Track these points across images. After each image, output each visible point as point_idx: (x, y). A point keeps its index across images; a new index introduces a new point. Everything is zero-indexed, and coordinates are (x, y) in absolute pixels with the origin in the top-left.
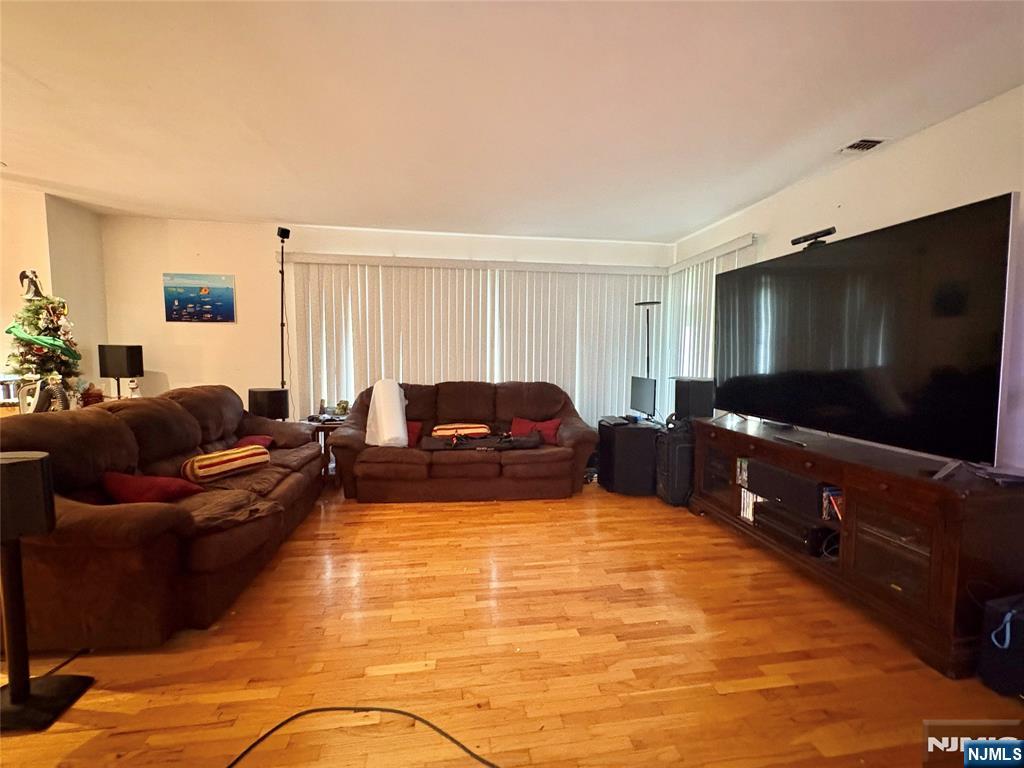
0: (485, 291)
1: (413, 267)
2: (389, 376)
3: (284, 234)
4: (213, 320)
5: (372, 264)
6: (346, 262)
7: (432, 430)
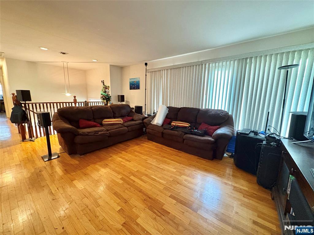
0: (202, 73)
1: (178, 68)
2: (163, 104)
3: (146, 64)
4: (136, 89)
5: (167, 69)
6: (160, 70)
7: (171, 123)
